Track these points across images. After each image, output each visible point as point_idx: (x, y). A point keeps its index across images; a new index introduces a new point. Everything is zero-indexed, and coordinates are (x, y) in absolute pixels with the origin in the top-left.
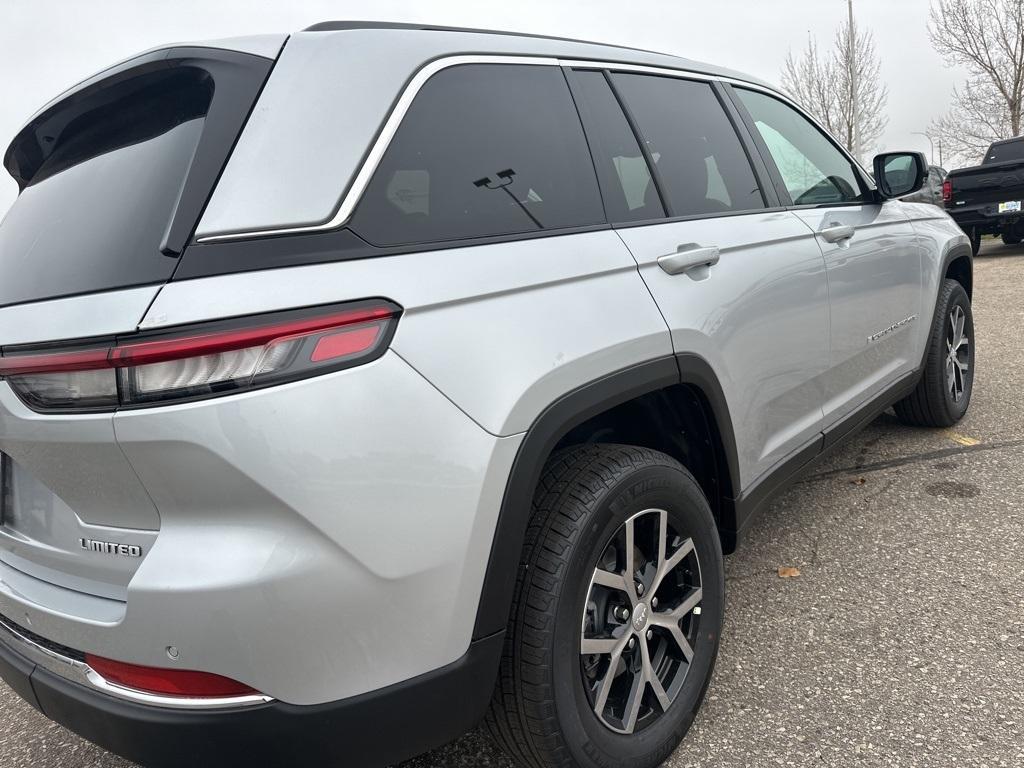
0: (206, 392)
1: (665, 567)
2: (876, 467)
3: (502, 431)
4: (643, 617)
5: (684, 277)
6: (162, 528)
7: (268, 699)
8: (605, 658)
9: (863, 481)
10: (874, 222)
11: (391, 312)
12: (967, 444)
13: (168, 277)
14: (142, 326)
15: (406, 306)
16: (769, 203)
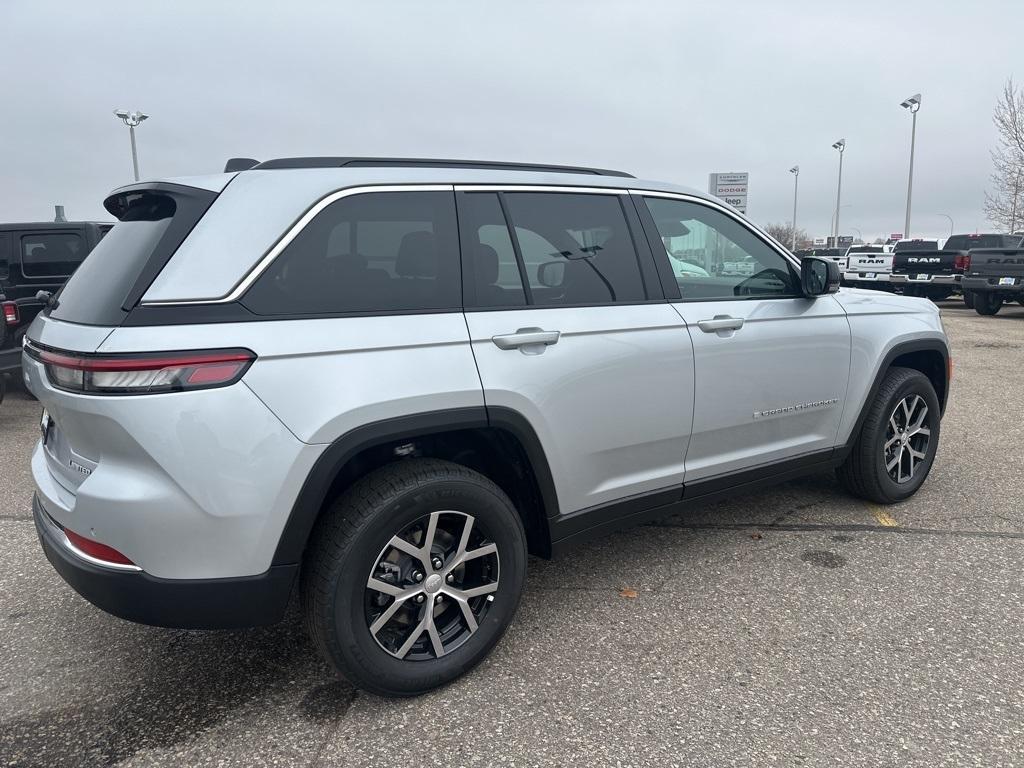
0: (136, 391)
1: (463, 556)
2: (789, 528)
3: (310, 439)
4: (435, 584)
5: (517, 352)
6: (101, 461)
7: (139, 569)
8: (392, 599)
9: (760, 537)
10: (803, 315)
11: (248, 357)
12: (886, 524)
13: (120, 323)
14: (98, 351)
15: (260, 355)
16: (650, 297)
